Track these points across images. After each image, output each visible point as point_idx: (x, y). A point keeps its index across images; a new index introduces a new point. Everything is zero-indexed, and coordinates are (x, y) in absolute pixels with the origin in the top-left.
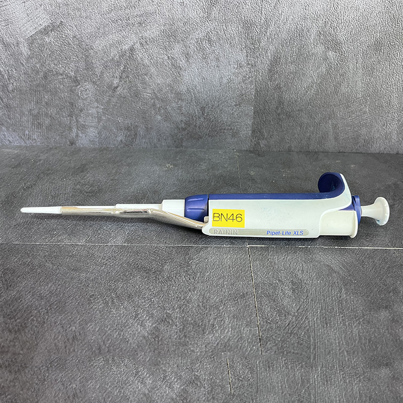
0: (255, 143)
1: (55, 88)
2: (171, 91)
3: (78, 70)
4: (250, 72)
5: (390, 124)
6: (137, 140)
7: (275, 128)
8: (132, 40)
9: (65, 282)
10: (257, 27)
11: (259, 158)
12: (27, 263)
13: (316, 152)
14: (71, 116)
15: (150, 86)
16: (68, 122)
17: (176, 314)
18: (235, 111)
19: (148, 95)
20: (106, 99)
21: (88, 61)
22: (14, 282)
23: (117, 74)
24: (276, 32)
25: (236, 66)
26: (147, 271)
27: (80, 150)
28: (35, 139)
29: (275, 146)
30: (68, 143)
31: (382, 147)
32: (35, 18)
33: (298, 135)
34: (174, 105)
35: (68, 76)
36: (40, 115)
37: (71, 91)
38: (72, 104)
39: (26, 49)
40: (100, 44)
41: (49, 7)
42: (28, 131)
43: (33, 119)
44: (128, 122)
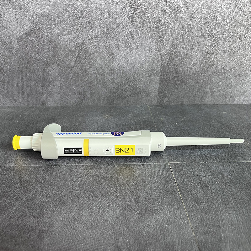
0: (160, 100)
1: (34, 69)
2: (107, 68)
3: (49, 57)
4: (158, 55)
5: (246, 85)
6: (85, 101)
7: (173, 90)
8: (83, 37)
10: (162, 27)
11: (164, 109)
14: (43, 86)
15: (94, 66)
16: (41, 90)
18: (148, 80)
19: (93, 71)
20: (66, 75)
21: (55, 51)
23: (73, 59)
24: (174, 30)
25: (149, 52)
27: (49, 108)
28: (20, 102)
30: (41, 103)
31: (242, 100)
32: (23, 25)
33: (188, 94)
34: (109, 77)
35: (42, 61)
36: (24, 87)
37: (44, 70)
38: (44, 79)
39: (16, 45)
40: (63, 41)
41: (31, 18)
42: (16, 97)
43: (19, 89)
44: (80, 89)
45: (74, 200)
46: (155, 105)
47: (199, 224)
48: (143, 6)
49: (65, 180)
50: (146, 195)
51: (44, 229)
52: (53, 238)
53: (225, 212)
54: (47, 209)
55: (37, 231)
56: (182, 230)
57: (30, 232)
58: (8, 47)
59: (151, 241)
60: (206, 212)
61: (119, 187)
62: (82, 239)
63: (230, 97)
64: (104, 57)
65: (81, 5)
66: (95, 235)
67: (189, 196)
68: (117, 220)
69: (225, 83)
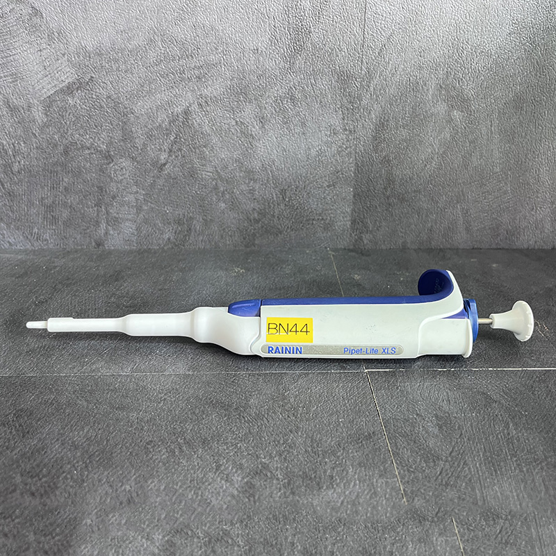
0: (356, 237)
1: (79, 167)
2: (239, 168)
3: (111, 142)
4: (348, 141)
5: (540, 208)
6: (191, 238)
7: (383, 216)
8: (186, 98)
9: (107, 426)
10: (356, 80)
11: (363, 258)
12: (50, 401)
13: (441, 250)
14: (98, 205)
15: (211, 162)
16: (94, 214)
17: (276, 463)
19: (209, 174)
20: (150, 180)
21: (126, 129)
22: (32, 427)
23: (166, 147)
24: (382, 86)
25: (329, 133)
26: (227, 407)
27: (110, 252)
28: (46, 240)
29: (384, 242)
30: (94, 244)
31: (532, 240)
32: (55, 72)
33: (416, 225)
34: (243, 187)
35: (97, 149)
36: (56, 206)
37: (101, 170)
38: (101, 188)
39: (40, 114)
40: (144, 107)
41: (74, 57)
42: (38, 229)
43: (46, 212)
44: (179, 212)
46: (345, 249)
48: (314, 37)
58: (23, 119)
63: (507, 234)
65: (182, 32)
67: (408, 444)
69: (495, 202)
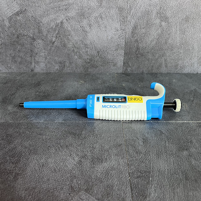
0: (125, 69)
1: (23, 43)
2: (82, 43)
3: (34, 33)
4: (122, 33)
5: (193, 59)
6: (65, 69)
7: (135, 61)
8: (61, 17)
10: (125, 10)
11: (127, 77)
13: (156, 74)
14: (31, 56)
15: (71, 41)
16: (30, 60)
18: (115, 53)
19: (71, 45)
20: (49, 48)
21: (40, 29)
23: (54, 35)
24: (135, 13)
25: (115, 30)
27: (36, 74)
28: (13, 69)
29: (135, 70)
30: (30, 70)
31: (190, 70)
32: (12, 7)
33: (147, 65)
34: (84, 50)
35: (29, 36)
36: (16, 57)
37: (31, 44)
38: (31, 51)
39: (7, 23)
40: (46, 20)
41: (19, 1)
42: (10, 65)
43: (12, 59)
44: (60, 59)
45: (45, 150)
46: (121, 73)
47: (135, 170)
49: (40, 134)
50: (100, 147)
51: (19, 172)
52: (25, 179)
53: (156, 161)
54: (24, 157)
55: (14, 174)
56: (122, 174)
57: (8, 174)
59: (97, 183)
60: (142, 161)
61: (81, 140)
62: (46, 181)
63: (181, 68)
64: (79, 34)
66: (56, 178)
67: (132, 148)
68: (75, 166)
69: (176, 56)
